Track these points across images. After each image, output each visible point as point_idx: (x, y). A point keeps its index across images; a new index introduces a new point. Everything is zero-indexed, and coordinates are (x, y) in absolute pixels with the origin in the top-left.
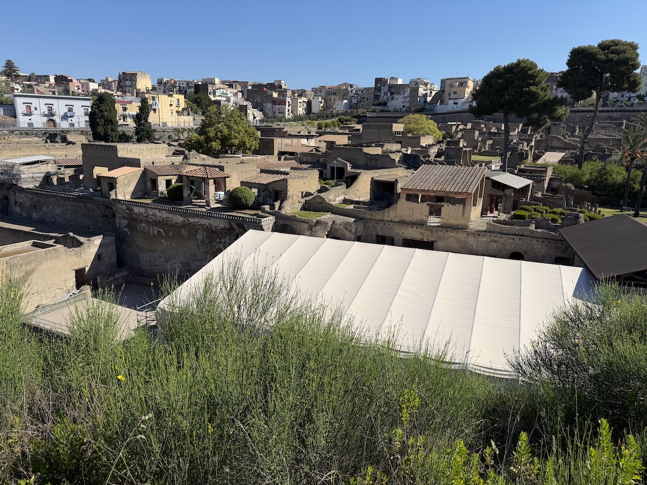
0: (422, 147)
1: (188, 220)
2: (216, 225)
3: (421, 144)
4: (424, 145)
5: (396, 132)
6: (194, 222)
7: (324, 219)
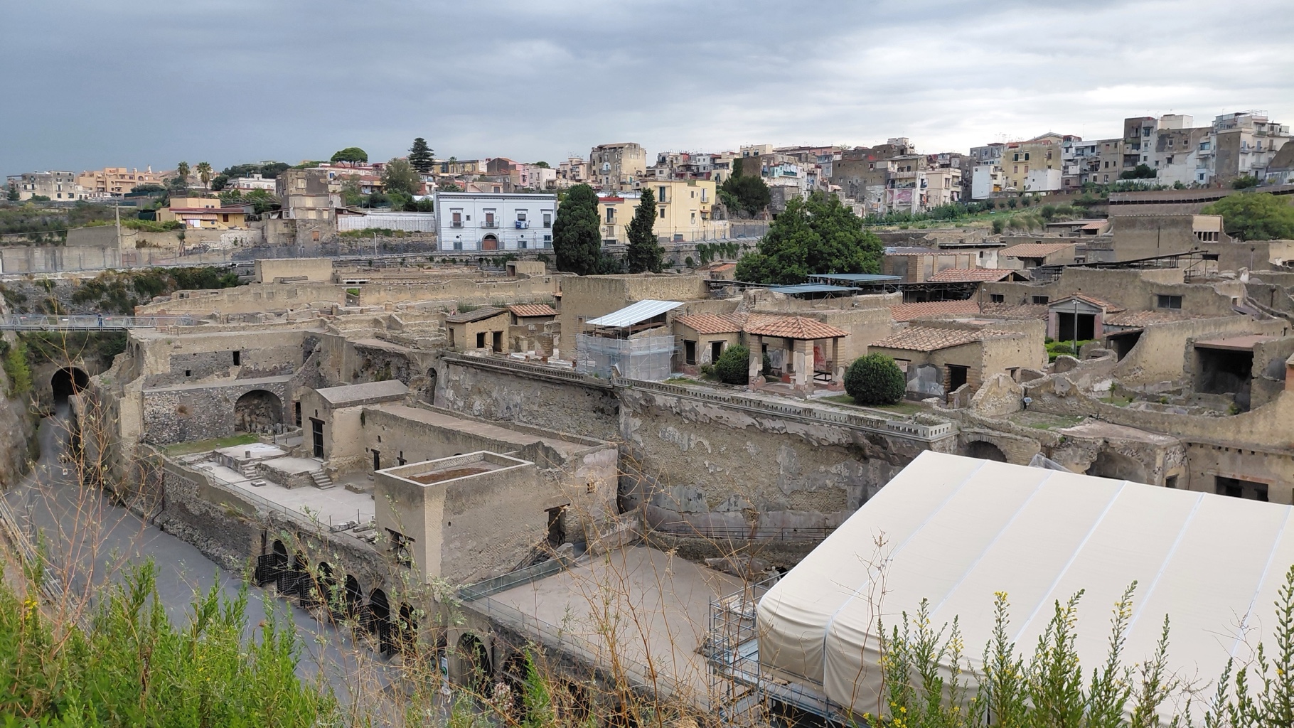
0: (1275, 268)
1: (761, 424)
2: (821, 435)
3: (1271, 261)
4: (1279, 263)
5: (1200, 233)
6: (774, 429)
7: (1081, 432)
